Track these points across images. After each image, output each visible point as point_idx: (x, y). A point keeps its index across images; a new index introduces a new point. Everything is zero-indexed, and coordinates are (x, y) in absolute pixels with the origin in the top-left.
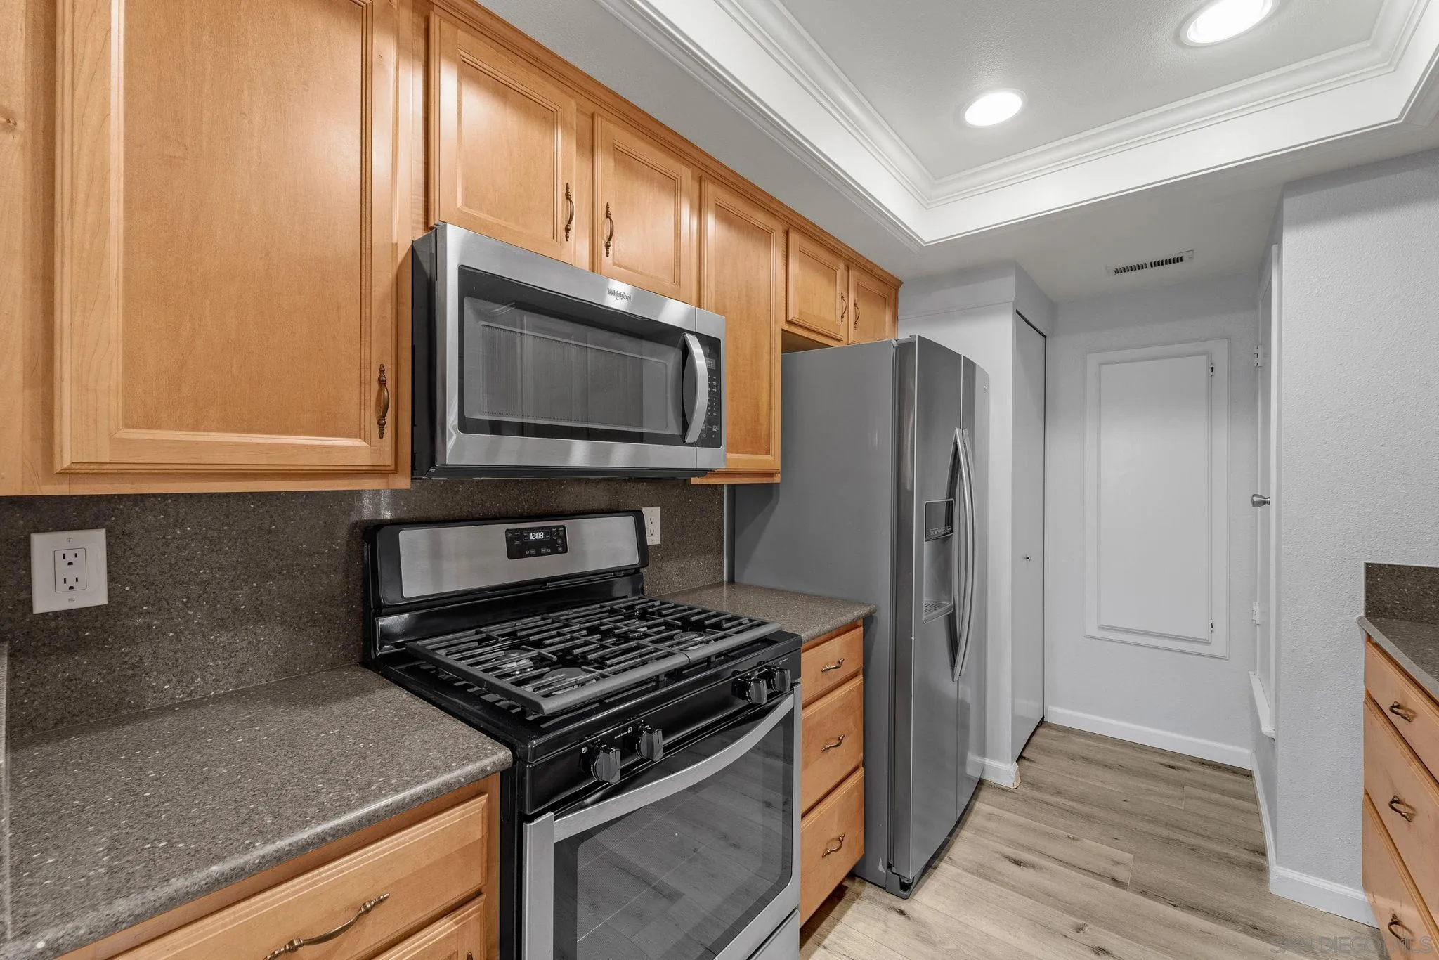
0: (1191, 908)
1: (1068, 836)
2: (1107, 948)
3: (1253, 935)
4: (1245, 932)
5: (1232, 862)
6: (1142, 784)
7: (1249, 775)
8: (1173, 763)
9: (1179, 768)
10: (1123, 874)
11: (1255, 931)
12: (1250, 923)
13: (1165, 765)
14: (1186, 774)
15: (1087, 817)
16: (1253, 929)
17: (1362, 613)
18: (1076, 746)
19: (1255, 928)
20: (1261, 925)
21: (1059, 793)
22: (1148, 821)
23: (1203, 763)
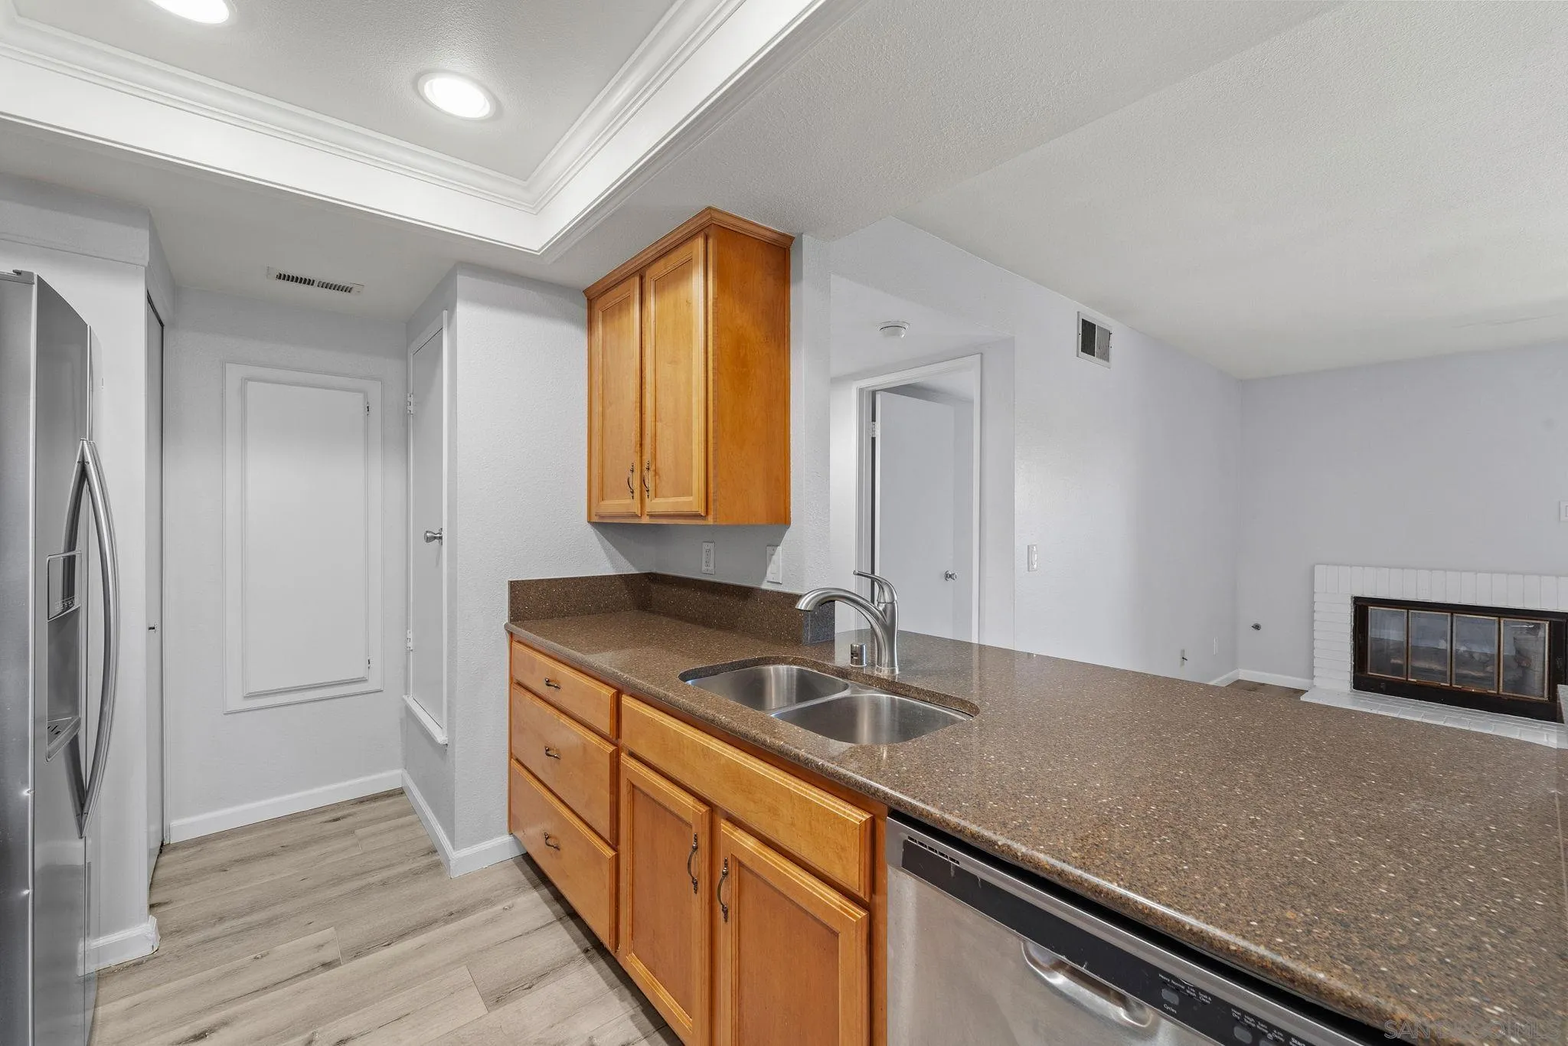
0: (402, 936)
1: (256, 958)
2: (344, 1036)
3: (453, 921)
4: (446, 922)
5: (416, 874)
6: (314, 852)
7: (401, 792)
8: (334, 815)
9: (344, 817)
10: (328, 954)
11: (452, 917)
12: (446, 913)
13: (330, 821)
14: (350, 820)
15: (269, 923)
16: (451, 916)
17: (507, 621)
18: (223, 852)
19: (452, 914)
20: (454, 909)
21: (221, 919)
22: (334, 885)
23: (361, 801)
